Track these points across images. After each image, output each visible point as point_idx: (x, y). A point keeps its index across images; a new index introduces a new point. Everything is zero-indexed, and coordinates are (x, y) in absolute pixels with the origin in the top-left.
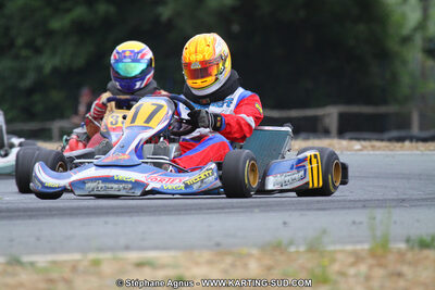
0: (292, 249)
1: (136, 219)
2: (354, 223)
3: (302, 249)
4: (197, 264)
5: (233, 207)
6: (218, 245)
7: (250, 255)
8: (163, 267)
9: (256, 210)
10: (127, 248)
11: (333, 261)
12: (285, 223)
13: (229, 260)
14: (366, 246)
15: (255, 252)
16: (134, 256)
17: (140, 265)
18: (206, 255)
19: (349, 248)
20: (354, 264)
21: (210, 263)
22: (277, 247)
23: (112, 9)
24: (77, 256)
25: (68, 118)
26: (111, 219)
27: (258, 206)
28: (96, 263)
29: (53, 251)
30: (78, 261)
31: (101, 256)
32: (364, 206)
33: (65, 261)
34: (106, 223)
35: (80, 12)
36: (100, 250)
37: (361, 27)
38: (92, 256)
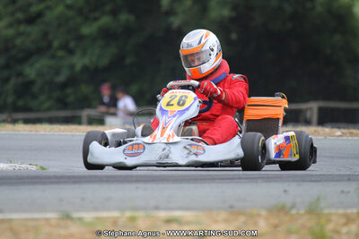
0: (294, 212)
1: (161, 186)
2: (342, 192)
3: (302, 212)
4: (216, 222)
5: (240, 178)
6: (231, 207)
7: (259, 215)
8: (188, 223)
9: (260, 181)
10: (157, 208)
11: (329, 221)
12: (285, 191)
13: (242, 219)
14: (355, 211)
15: (263, 213)
16: (163, 214)
17: (169, 221)
18: (223, 215)
19: (341, 211)
20: (346, 224)
21: (226, 221)
22: (281, 210)
23: (132, 18)
24: (115, 214)
25: (95, 108)
26: (141, 185)
27: (261, 178)
28: (133, 219)
29: (96, 209)
30: (118, 218)
31: (136, 214)
32: (349, 180)
33: (108, 218)
34: (137, 188)
35: (105, 20)
36: (135, 209)
37: (338, 37)
38: (128, 214)
